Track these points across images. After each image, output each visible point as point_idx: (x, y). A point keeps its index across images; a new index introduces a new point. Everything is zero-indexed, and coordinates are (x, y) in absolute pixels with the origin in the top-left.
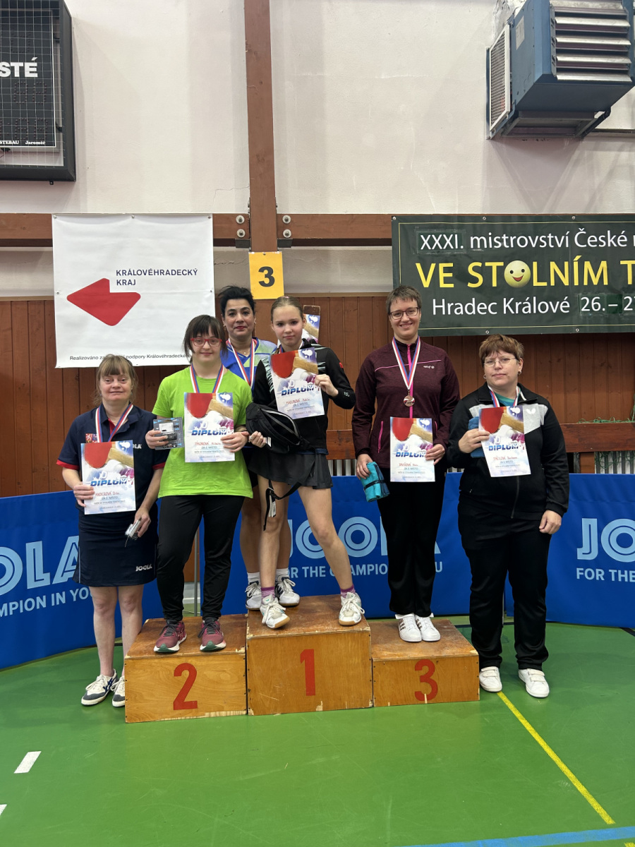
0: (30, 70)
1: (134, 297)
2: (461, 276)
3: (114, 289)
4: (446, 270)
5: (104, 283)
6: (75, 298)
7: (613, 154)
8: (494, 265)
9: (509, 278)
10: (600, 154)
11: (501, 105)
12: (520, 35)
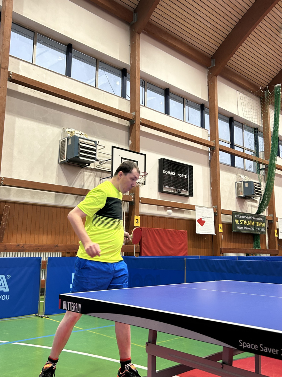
0: (186, 176)
1: (204, 222)
2: (240, 223)
3: (202, 220)
4: (238, 221)
5: (201, 218)
6: (198, 221)
7: (249, 202)
8: (243, 221)
9: (244, 223)
10: (247, 202)
11: (241, 194)
12: (247, 185)
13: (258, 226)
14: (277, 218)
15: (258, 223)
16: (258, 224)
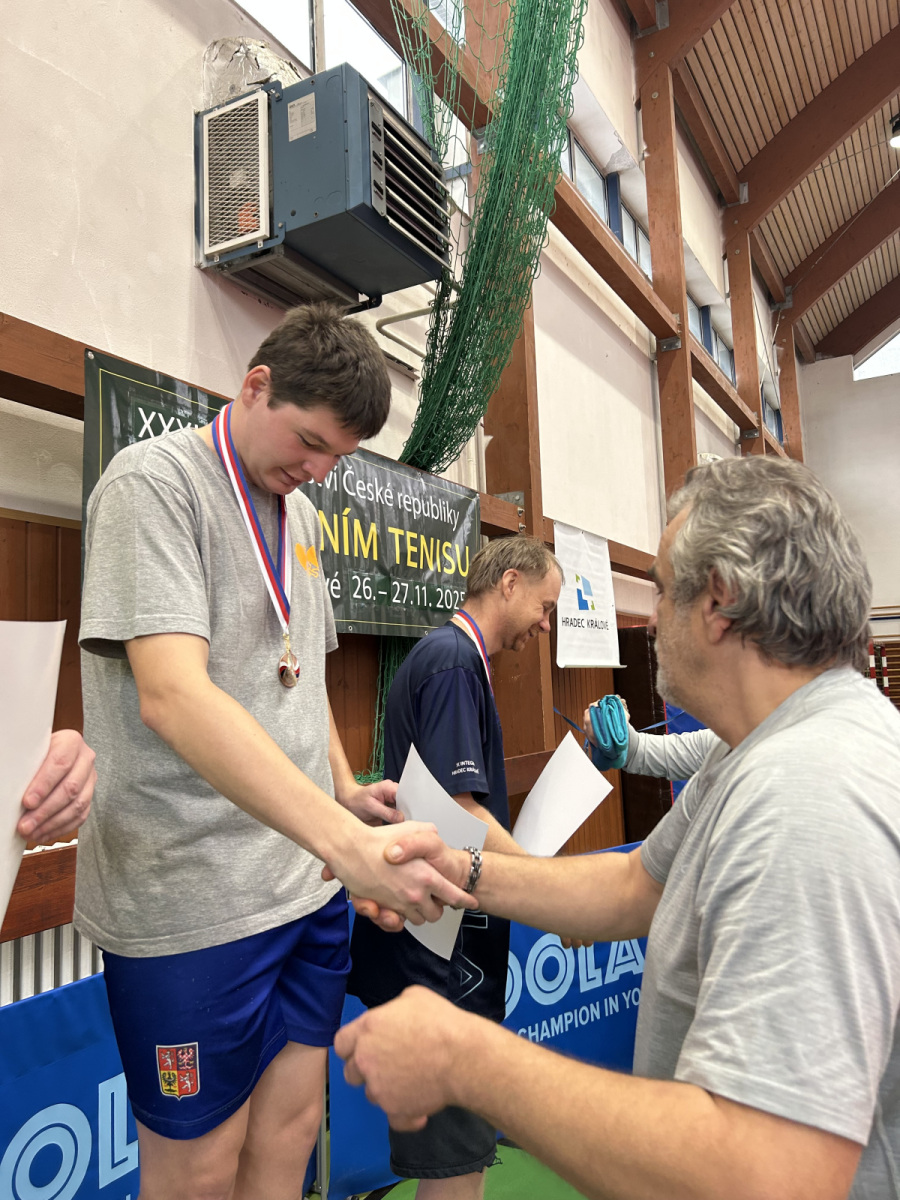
11: (243, 220)
12: (302, 121)
13: (410, 563)
14: (550, 523)
15: (415, 542)
16: (411, 549)
